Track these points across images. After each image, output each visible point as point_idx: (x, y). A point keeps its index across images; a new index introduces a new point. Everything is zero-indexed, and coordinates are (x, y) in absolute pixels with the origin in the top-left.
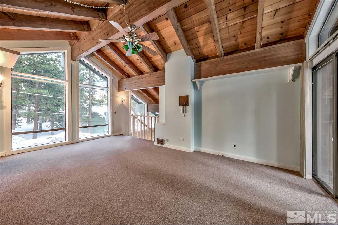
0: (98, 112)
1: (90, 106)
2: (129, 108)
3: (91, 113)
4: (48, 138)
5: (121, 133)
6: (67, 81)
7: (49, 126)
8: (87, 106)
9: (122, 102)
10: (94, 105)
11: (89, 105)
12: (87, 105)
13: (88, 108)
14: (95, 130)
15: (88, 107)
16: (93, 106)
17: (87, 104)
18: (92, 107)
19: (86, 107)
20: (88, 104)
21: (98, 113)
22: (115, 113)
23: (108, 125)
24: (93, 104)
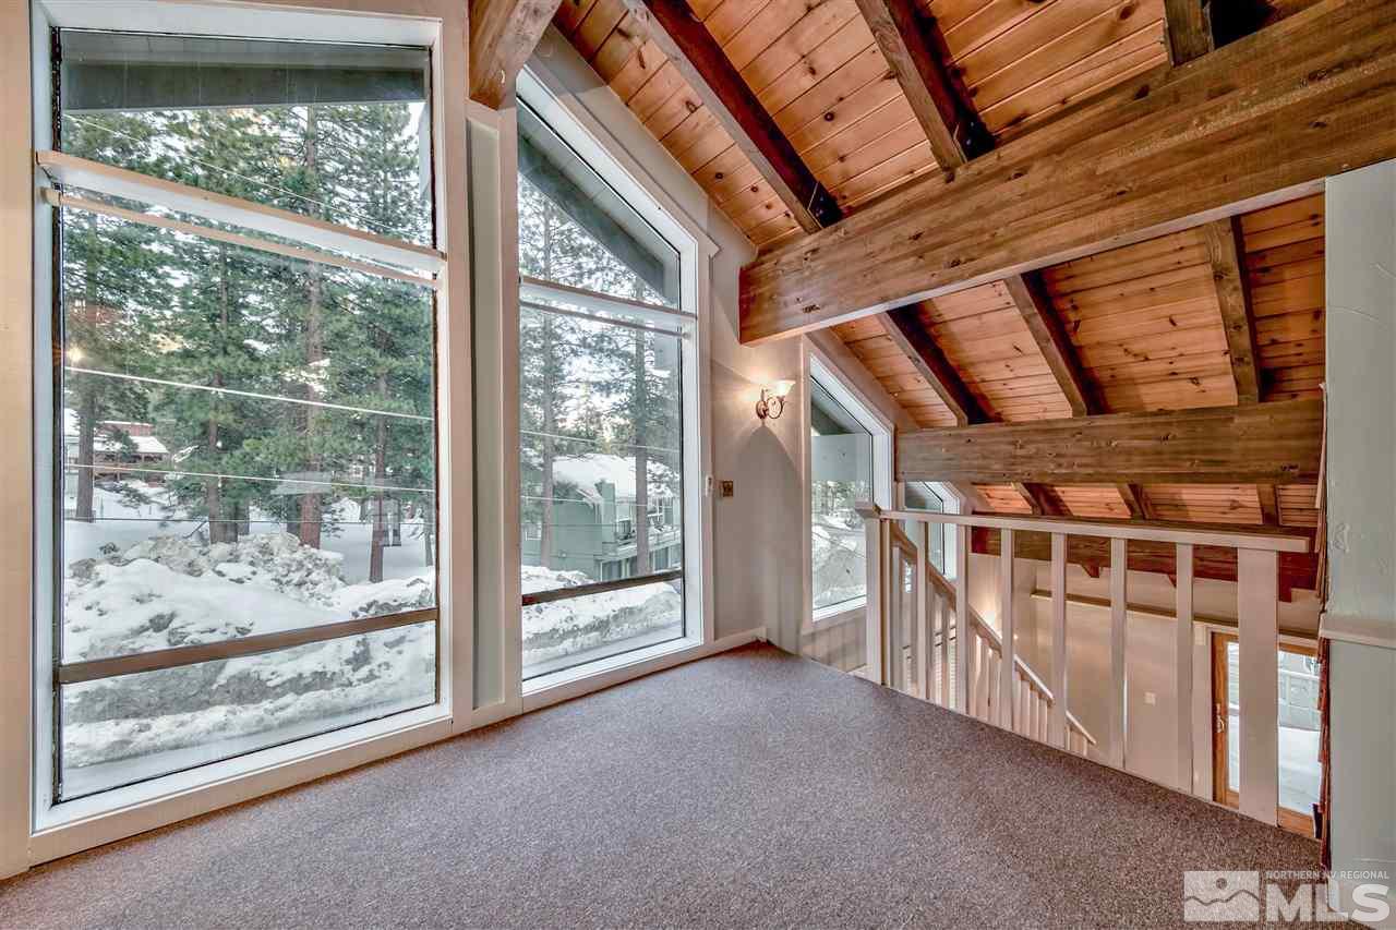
0: (574, 483)
1: (548, 458)
2: (798, 456)
3: (550, 487)
4: (412, 584)
5: (761, 633)
6: (443, 256)
7: (419, 532)
8: (539, 457)
9: (763, 415)
10: (561, 454)
11: (544, 454)
12: (537, 453)
13: (541, 465)
14: (564, 555)
15: (541, 460)
16: (558, 458)
17: (536, 450)
18: (554, 461)
19: (535, 462)
20: (540, 451)
21: (576, 486)
22: (727, 489)
23: (682, 574)
24: (558, 450)
